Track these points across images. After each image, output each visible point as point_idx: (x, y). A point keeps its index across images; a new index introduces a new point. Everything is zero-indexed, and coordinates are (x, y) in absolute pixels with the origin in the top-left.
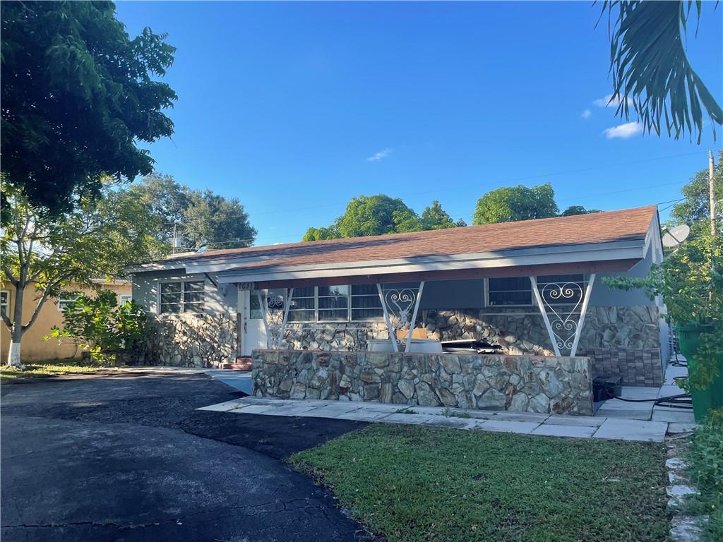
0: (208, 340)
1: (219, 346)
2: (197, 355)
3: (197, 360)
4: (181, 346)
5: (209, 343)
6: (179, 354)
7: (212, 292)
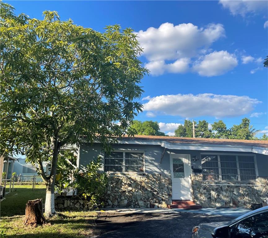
0: (150, 190)
1: (158, 194)
2: (141, 199)
3: (141, 203)
4: (127, 193)
5: (151, 192)
6: (125, 199)
7: (151, 160)
